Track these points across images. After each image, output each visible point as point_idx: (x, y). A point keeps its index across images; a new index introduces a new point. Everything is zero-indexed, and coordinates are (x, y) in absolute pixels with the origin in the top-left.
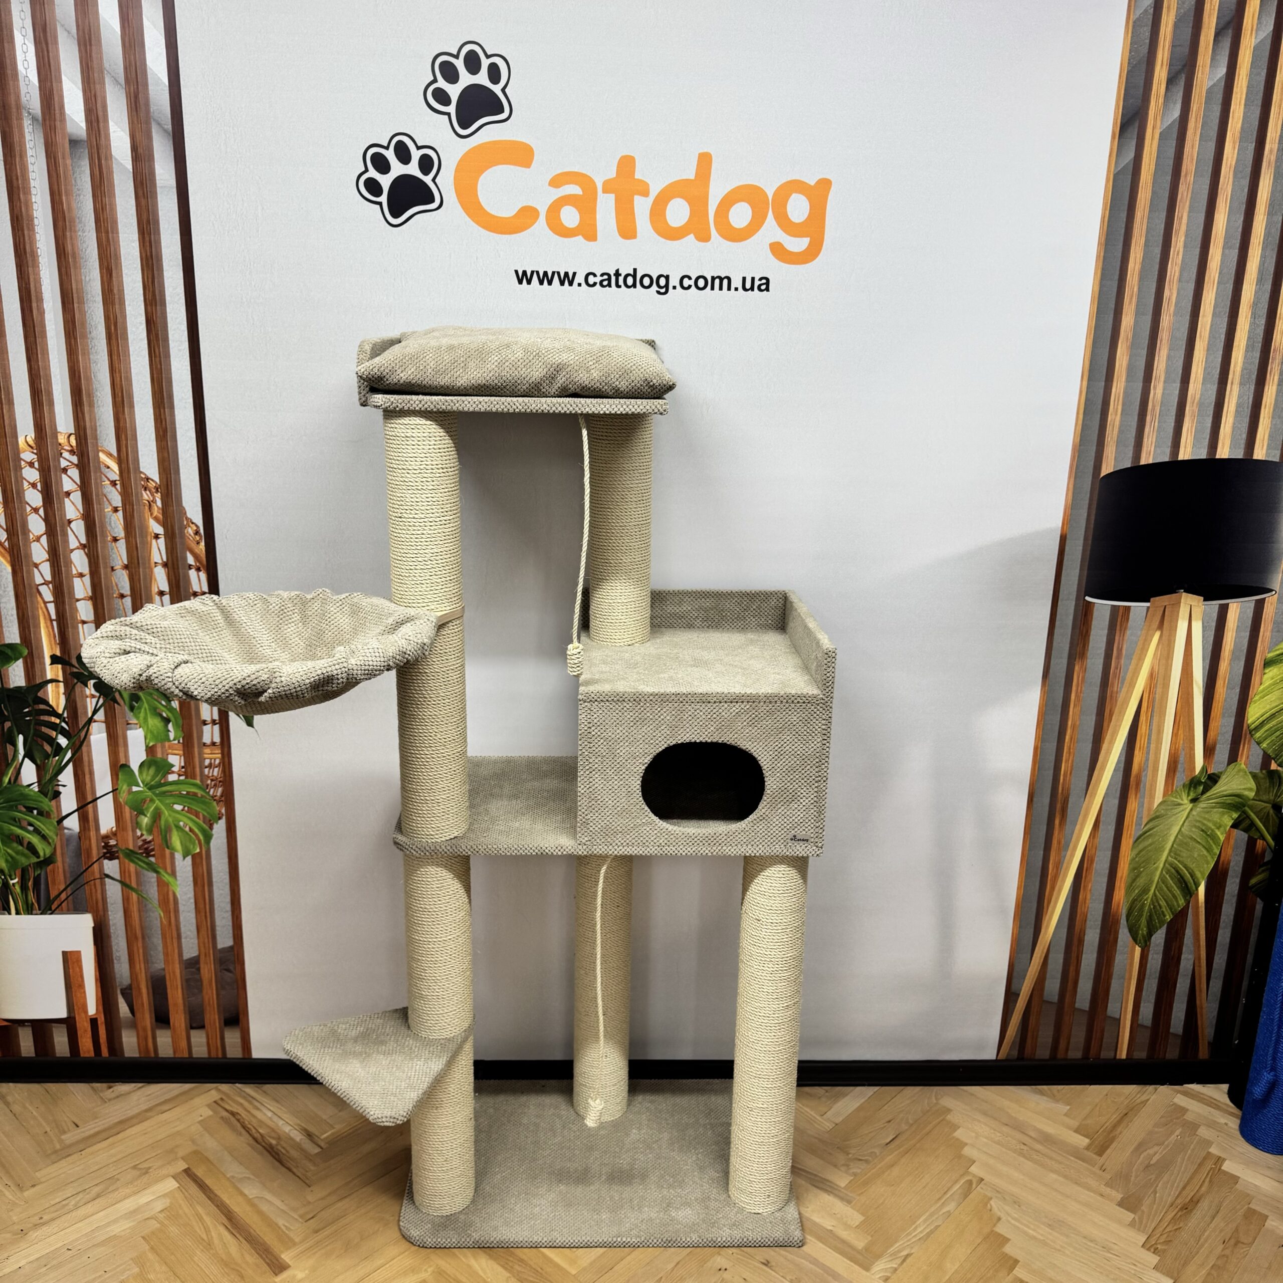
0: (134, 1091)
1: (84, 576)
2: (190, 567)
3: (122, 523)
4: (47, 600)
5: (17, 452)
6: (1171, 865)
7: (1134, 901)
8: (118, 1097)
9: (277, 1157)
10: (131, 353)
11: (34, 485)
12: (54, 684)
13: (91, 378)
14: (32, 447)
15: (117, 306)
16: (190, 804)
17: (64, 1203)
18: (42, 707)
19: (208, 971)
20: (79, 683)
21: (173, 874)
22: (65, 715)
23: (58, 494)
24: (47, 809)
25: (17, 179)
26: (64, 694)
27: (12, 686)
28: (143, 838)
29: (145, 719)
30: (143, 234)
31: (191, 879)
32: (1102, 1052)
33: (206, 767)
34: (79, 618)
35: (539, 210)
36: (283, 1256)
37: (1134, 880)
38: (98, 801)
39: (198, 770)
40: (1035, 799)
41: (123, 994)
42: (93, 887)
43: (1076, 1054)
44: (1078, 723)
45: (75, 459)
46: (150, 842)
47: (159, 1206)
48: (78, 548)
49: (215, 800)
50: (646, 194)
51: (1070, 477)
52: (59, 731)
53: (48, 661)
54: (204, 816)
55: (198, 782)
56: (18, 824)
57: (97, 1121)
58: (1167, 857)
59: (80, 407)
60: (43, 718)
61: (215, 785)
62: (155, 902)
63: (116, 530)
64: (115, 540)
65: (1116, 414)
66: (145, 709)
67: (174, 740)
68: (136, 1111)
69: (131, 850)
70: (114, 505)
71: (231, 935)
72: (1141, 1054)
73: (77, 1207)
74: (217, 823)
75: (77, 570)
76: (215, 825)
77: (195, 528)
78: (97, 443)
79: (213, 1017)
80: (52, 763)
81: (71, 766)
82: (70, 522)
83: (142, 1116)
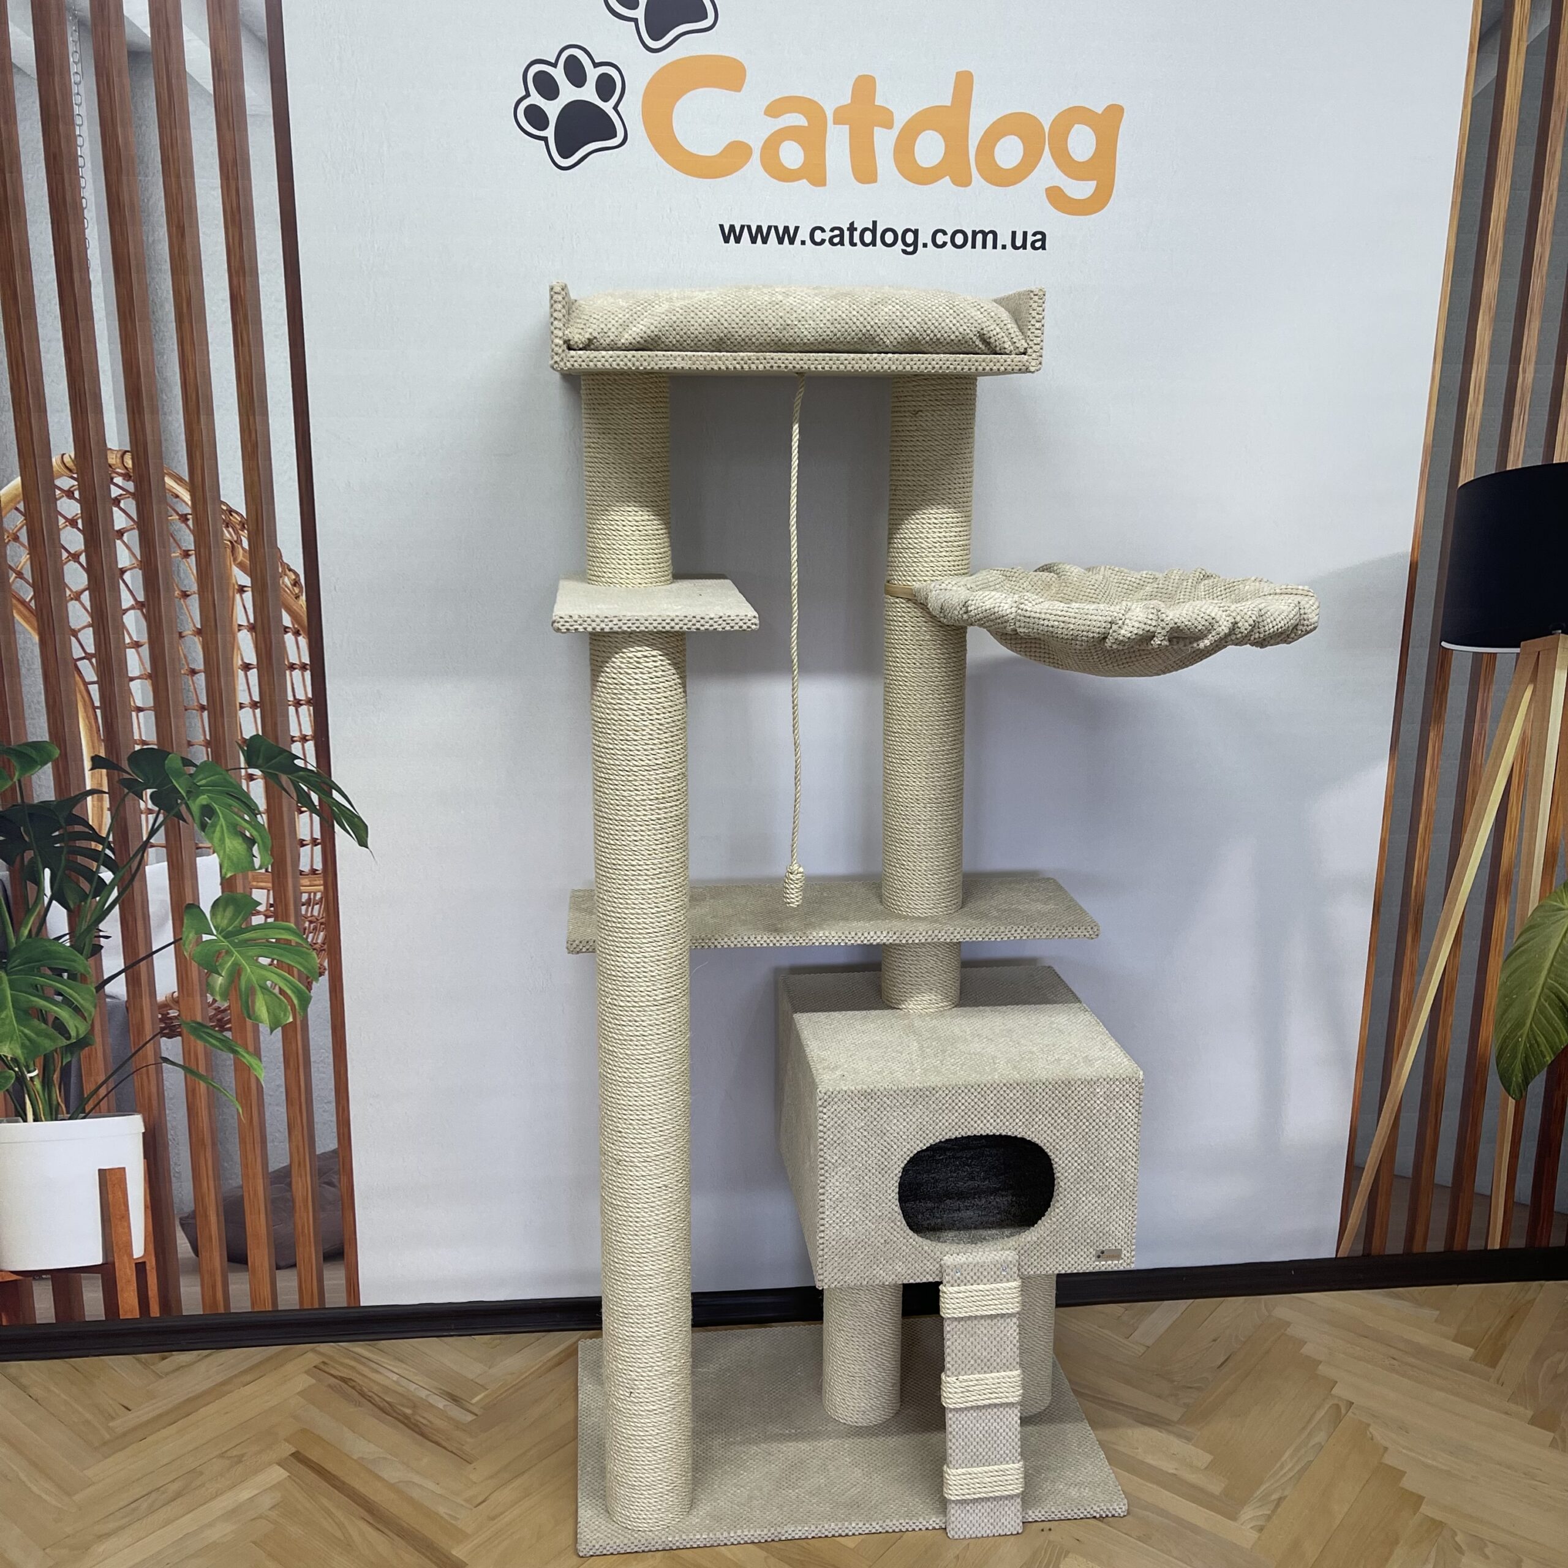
0: (199, 1361)
1: (142, 646)
2: (286, 630)
3: (195, 572)
4: (87, 680)
5: (50, 476)
6: (1551, 989)
7: (1505, 1039)
8: (177, 1369)
9: (417, 1430)
10: (210, 340)
11: (73, 523)
12: (95, 796)
13: (154, 374)
14: (70, 470)
15: (191, 278)
16: (281, 955)
17: (133, 1506)
18: (79, 828)
19: (302, 1186)
20: (131, 794)
21: (257, 1053)
22: (111, 839)
23: (106, 533)
24: (83, 971)
25: (56, 103)
26: (109, 809)
27: (36, 801)
28: (216, 1005)
29: (222, 840)
30: (228, 179)
31: (282, 1059)
32: (1469, 1242)
33: (303, 905)
34: (132, 704)
35: (751, 144)
36: (454, 1552)
37: (1505, 1012)
38: (154, 956)
39: (292, 907)
40: (1382, 909)
41: (182, 1225)
42: (145, 1077)
43: (1435, 1245)
44: (1434, 808)
45: (130, 486)
46: (225, 1010)
47: (267, 1501)
48: (132, 608)
49: (314, 949)
50: (889, 125)
51: (1420, 488)
52: (101, 861)
53: (87, 764)
54: (299, 971)
55: (292, 925)
56: (41, 993)
57: (154, 1401)
58: (1546, 979)
59: (139, 413)
60: (78, 843)
61: (315, 929)
62: (231, 1095)
63: (186, 582)
64: (185, 595)
65: (1477, 406)
66: (222, 826)
67: (260, 868)
68: (207, 1385)
69: (199, 1023)
70: (184, 548)
71: (335, 1135)
72: (1518, 1242)
73: (152, 1511)
74: (317, 980)
75: (131, 637)
76: (314, 983)
77: (293, 577)
78: (162, 463)
79: (308, 1252)
80: (90, 906)
81: (117, 909)
82: (123, 571)
83: (217, 1391)
